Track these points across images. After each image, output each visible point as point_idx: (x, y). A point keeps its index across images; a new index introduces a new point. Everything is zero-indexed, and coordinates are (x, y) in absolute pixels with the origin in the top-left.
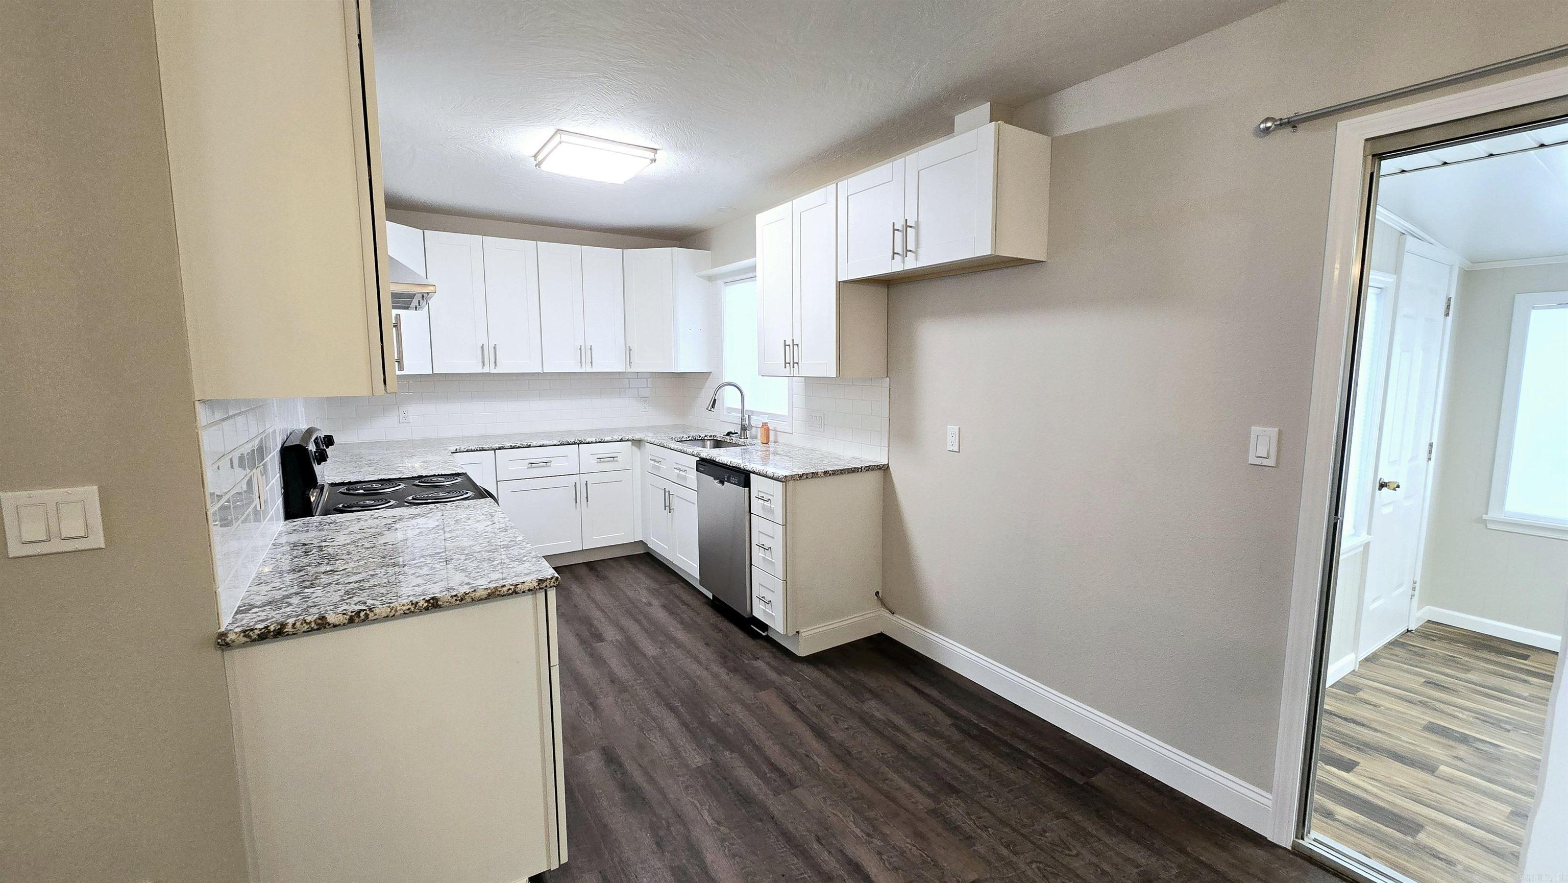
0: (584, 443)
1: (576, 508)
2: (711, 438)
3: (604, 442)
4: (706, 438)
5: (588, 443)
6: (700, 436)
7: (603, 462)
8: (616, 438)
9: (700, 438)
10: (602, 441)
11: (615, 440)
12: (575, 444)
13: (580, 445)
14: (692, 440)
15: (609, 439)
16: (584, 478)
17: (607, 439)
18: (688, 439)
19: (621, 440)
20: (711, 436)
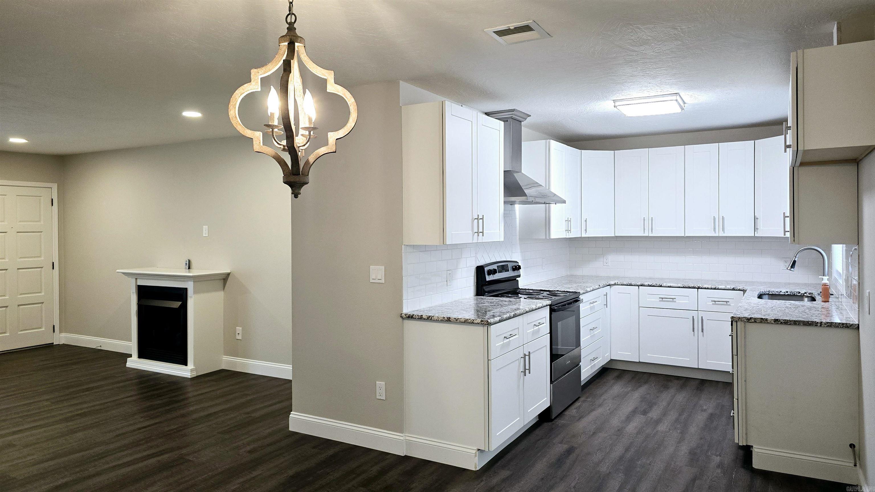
0: (701, 288)
1: (694, 335)
2: (810, 295)
3: (718, 289)
4: (805, 295)
5: (705, 288)
6: (799, 293)
7: (717, 304)
8: (728, 287)
9: (800, 294)
10: (717, 288)
11: (727, 288)
12: (694, 288)
13: (699, 289)
14: (790, 295)
15: (723, 287)
16: (701, 314)
17: (720, 287)
18: (787, 294)
19: (733, 289)
20: (810, 294)
